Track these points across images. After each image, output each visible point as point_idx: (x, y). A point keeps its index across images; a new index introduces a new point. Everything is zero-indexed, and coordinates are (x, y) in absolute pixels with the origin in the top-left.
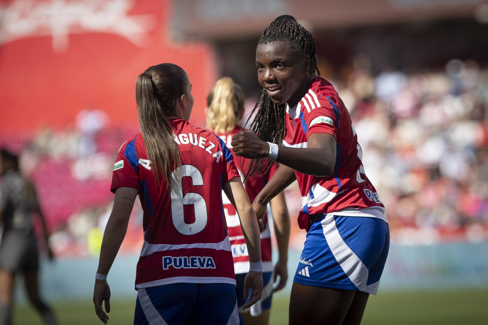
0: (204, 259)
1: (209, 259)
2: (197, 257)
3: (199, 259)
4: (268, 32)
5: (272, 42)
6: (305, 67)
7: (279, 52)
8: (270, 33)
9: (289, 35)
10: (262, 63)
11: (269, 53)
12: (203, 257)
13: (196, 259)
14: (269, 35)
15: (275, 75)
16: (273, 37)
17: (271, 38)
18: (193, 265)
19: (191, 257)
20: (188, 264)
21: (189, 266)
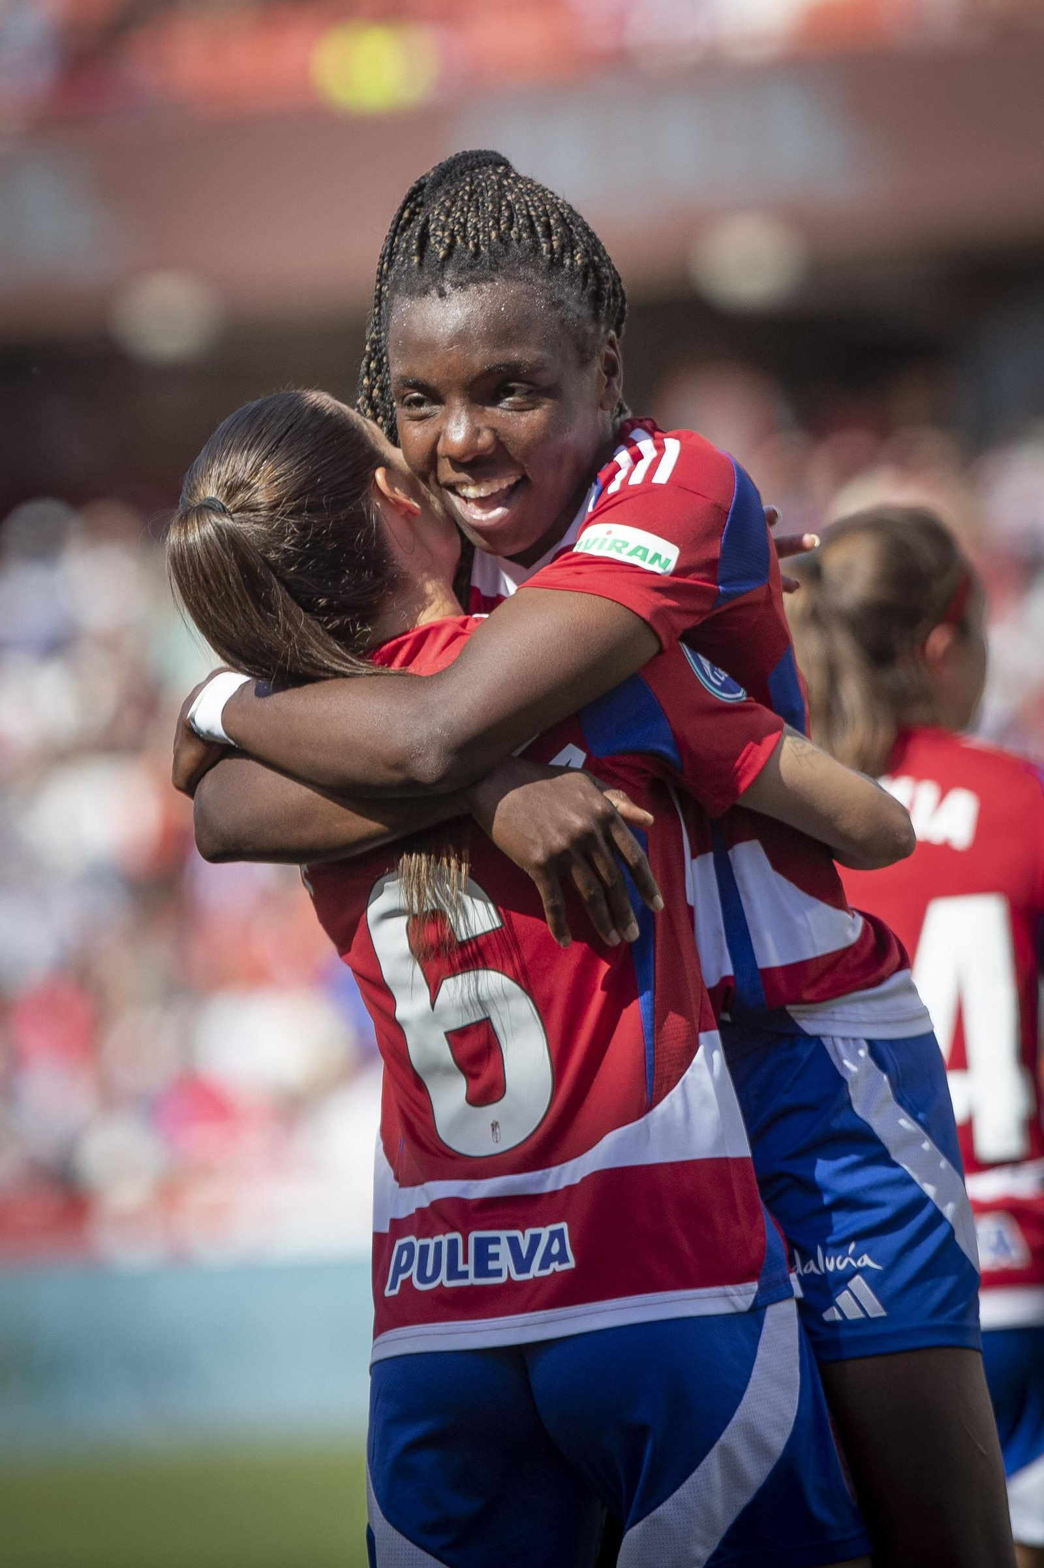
0: (535, 1239)
1: (554, 1235)
2: (504, 1235)
3: (514, 1243)
4: (441, 242)
5: (473, 288)
6: (609, 385)
7: (508, 330)
8: (451, 248)
9: (536, 248)
10: (433, 381)
11: (461, 337)
12: (530, 1232)
13: (497, 1241)
14: (449, 255)
15: (494, 430)
16: (472, 267)
17: (461, 270)
18: (481, 1271)
19: (473, 1235)
20: (461, 1267)
21: (465, 1275)
